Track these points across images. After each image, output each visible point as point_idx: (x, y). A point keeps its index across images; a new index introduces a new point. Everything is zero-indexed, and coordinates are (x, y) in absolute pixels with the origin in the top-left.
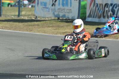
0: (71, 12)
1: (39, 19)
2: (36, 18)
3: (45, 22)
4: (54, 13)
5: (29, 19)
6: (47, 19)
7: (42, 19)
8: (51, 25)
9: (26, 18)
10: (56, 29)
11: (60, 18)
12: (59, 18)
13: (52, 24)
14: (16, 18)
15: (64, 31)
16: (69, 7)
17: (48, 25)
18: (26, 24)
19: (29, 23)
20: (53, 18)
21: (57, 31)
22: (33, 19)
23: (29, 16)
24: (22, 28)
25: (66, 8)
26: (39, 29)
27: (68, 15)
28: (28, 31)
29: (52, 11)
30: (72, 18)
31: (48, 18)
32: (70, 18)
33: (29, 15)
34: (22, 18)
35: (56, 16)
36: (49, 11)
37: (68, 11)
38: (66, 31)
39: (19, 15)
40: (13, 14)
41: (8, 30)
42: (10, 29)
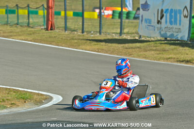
0: (181, 32)
1: (143, 39)
2: (140, 38)
3: (148, 43)
4: (160, 32)
5: (132, 38)
6: (152, 39)
7: (148, 39)
8: (155, 48)
9: (129, 37)
10: (160, 53)
11: (168, 39)
12: (166, 38)
13: (156, 46)
14: (117, 37)
15: (168, 57)
16: (178, 26)
17: (151, 48)
18: (127, 45)
19: (130, 45)
20: (159, 38)
21: (160, 56)
22: (137, 38)
23: (133, 35)
24: (121, 51)
25: (174, 26)
26: (140, 53)
27: (178, 35)
28: (126, 55)
29: (158, 30)
30: (181, 38)
31: (153, 37)
32: (179, 39)
33: (133, 33)
34: (124, 37)
35: (162, 36)
36: (155, 30)
37: (177, 30)
38: (170, 56)
39: (121, 33)
40: (114, 31)
41: (105, 53)
42: (106, 52)
